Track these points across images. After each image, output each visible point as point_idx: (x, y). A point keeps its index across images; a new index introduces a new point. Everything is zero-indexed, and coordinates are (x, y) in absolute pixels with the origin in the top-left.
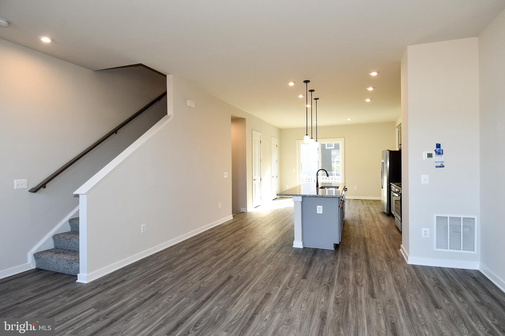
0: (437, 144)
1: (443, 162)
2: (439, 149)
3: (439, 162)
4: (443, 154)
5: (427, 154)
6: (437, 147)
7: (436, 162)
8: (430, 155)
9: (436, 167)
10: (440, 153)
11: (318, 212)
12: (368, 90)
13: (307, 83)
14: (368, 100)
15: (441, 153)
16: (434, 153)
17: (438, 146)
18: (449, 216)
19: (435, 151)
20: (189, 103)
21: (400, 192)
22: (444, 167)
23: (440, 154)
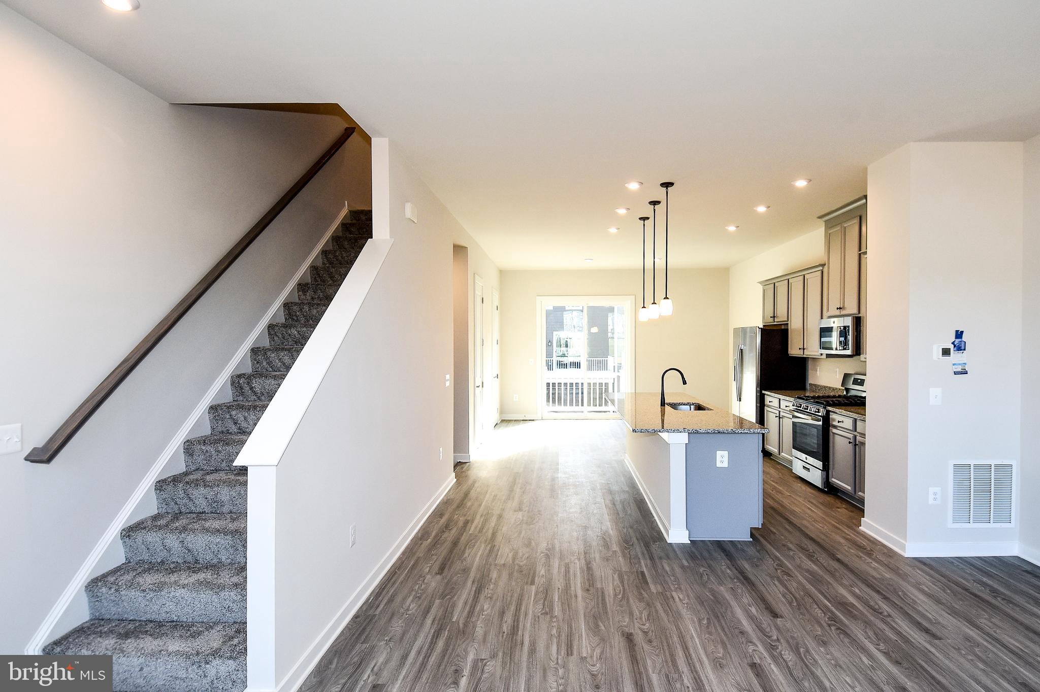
0: (957, 331)
1: (965, 364)
2: (960, 340)
3: (960, 364)
4: (965, 350)
5: (943, 349)
6: (957, 337)
7: (954, 364)
8: (946, 352)
9: (955, 374)
10: (961, 347)
11: (719, 465)
12: (756, 211)
13: (667, 187)
14: (732, 229)
15: (963, 348)
16: (952, 347)
17: (959, 335)
18: (972, 463)
19: (953, 343)
20: (409, 208)
21: (818, 412)
22: (967, 373)
23: (961, 350)
